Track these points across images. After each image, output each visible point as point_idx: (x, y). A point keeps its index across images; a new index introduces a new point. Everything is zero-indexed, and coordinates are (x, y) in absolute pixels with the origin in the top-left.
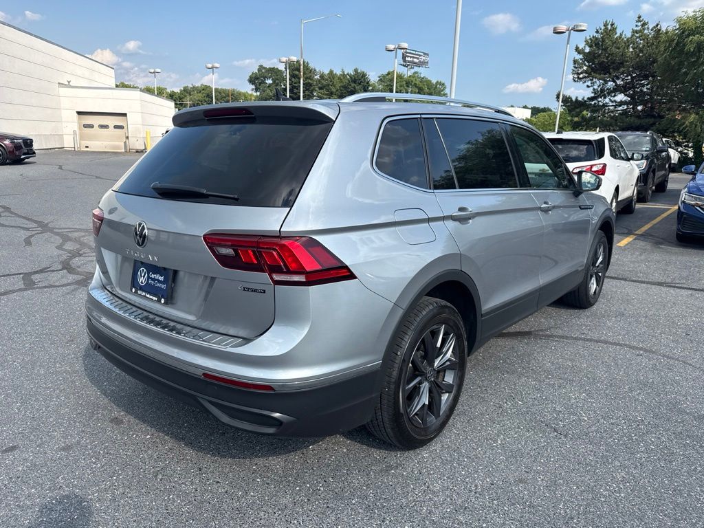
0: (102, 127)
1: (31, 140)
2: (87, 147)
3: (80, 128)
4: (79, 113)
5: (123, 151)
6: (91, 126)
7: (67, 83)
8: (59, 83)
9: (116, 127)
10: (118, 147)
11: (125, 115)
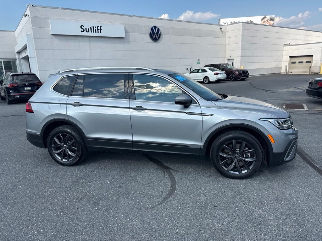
0: (300, 62)
1: (247, 71)
2: (291, 72)
3: (289, 64)
4: (290, 57)
5: (308, 74)
6: (295, 63)
7: (289, 44)
8: (284, 45)
9: (307, 62)
10: (306, 72)
11: (312, 56)
